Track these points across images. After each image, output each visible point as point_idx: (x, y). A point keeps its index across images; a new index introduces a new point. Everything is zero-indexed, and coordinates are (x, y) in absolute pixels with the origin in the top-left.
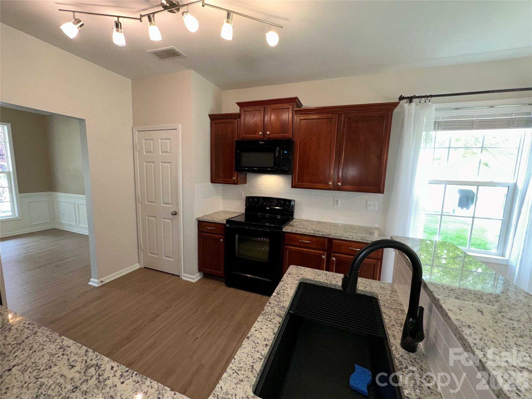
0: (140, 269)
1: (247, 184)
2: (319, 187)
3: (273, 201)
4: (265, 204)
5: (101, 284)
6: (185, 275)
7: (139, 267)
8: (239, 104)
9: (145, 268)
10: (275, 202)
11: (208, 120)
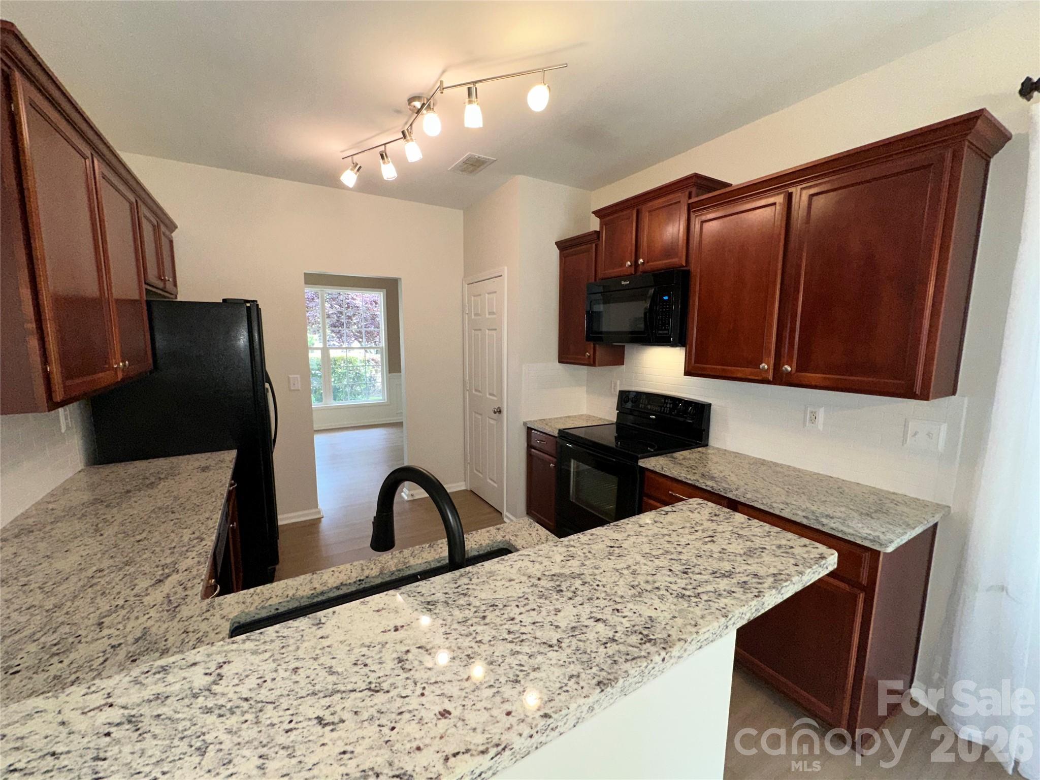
0: (466, 490)
1: (624, 366)
2: (739, 375)
3: (665, 402)
4: (649, 407)
5: (411, 499)
6: (508, 514)
7: (463, 488)
8: (597, 213)
9: (471, 491)
10: (668, 406)
11: (556, 252)
